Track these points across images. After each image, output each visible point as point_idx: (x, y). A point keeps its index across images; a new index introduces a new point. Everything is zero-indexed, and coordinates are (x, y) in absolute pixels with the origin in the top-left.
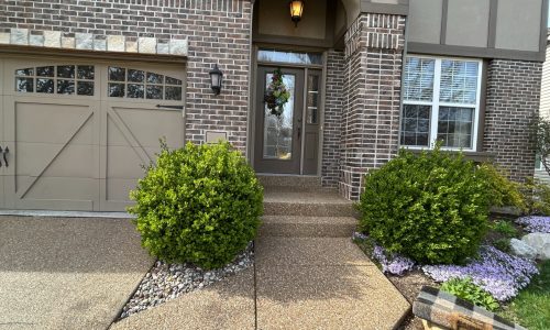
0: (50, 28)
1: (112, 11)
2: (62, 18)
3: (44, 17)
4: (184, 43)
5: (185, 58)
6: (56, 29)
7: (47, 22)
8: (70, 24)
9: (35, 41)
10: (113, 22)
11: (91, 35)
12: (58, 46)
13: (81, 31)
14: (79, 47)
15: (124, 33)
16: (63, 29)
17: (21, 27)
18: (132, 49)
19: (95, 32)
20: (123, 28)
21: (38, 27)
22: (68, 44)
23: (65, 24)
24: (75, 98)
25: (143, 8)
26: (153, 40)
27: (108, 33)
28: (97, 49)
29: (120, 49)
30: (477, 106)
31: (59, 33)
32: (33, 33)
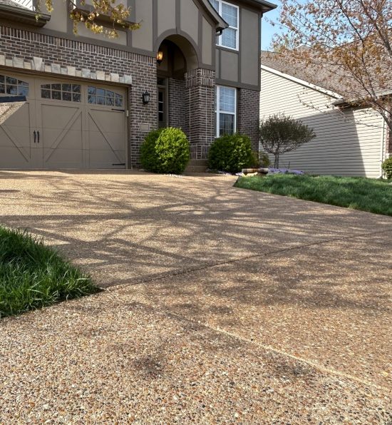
0: (69, 65)
1: (98, 58)
2: (75, 60)
3: (66, 58)
4: (130, 77)
5: (130, 85)
6: (72, 66)
7: (68, 62)
8: (79, 64)
9: (63, 72)
10: (99, 64)
11: (89, 71)
12: (74, 75)
13: (84, 67)
14: (84, 76)
15: (104, 70)
16: (75, 66)
17: (55, 63)
18: (108, 79)
19: (90, 68)
20: (103, 67)
21: (64, 64)
22: (79, 74)
23: (76, 63)
24: (72, 103)
25: (111, 57)
26: (117, 75)
27: (97, 70)
28: (92, 78)
29: (103, 79)
30: (235, 114)
31: (74, 68)
32: (61, 67)
